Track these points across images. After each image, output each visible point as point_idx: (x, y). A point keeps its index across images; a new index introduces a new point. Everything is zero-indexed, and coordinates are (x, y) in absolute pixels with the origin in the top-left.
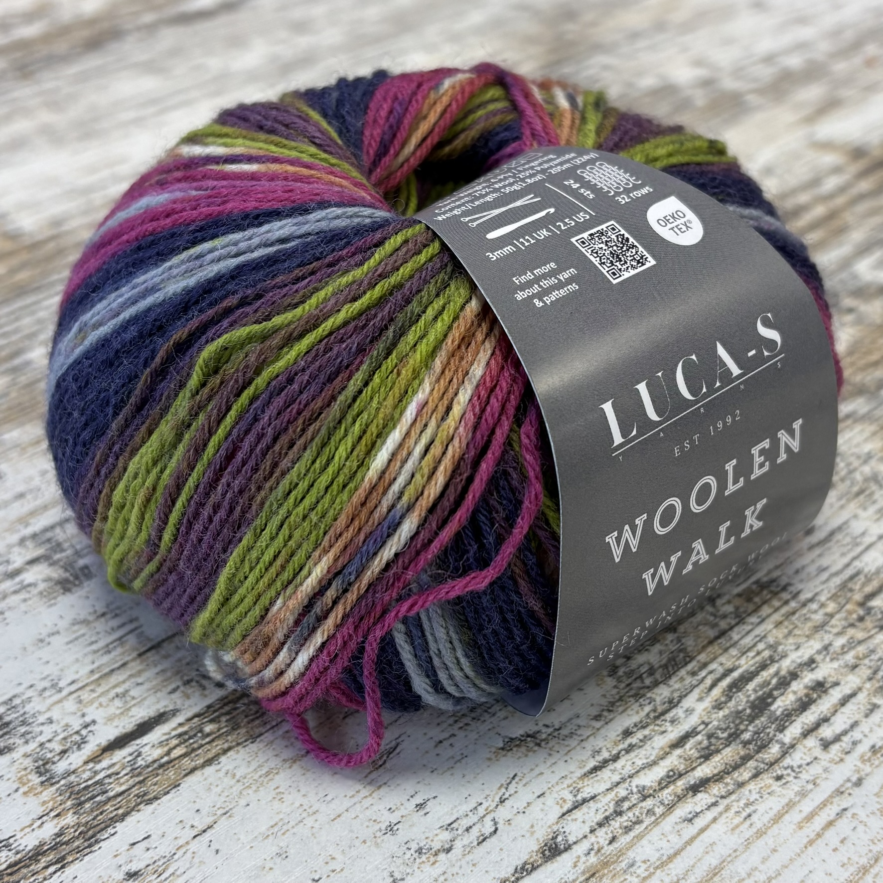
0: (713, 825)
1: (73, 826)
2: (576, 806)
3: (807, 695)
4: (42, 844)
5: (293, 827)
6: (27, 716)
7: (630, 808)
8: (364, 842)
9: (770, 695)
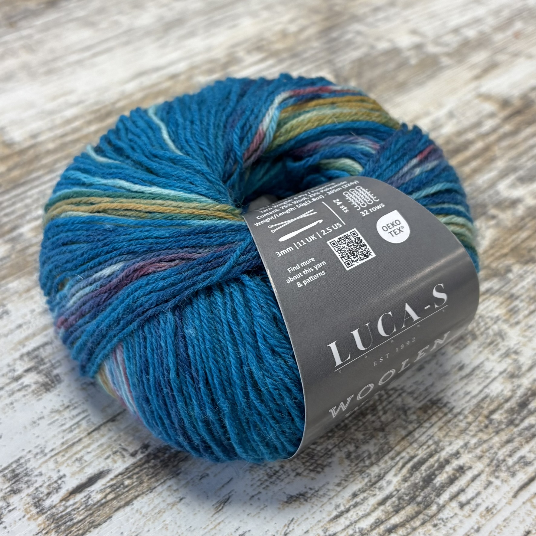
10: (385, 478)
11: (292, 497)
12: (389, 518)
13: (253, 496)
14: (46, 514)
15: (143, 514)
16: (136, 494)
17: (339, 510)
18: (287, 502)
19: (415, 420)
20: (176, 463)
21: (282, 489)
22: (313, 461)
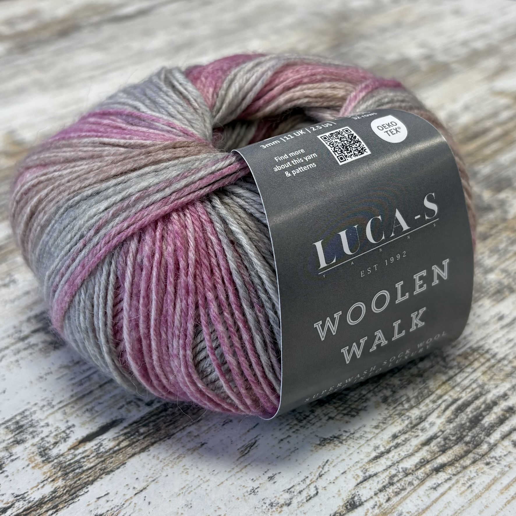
0: (449, 492)
1: (62, 487)
2: (365, 479)
3: (503, 415)
4: (44, 498)
5: (195, 489)
6: (33, 421)
7: (398, 481)
8: (238, 499)
9: (481, 415)
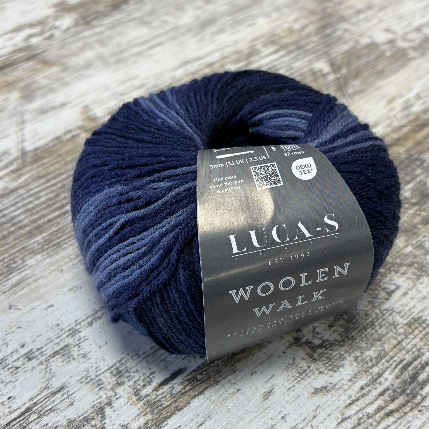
10: (383, 376)
11: (317, 389)
12: (388, 406)
13: (289, 389)
14: (143, 401)
15: (212, 401)
16: (206, 386)
17: (352, 399)
18: (314, 393)
19: (402, 333)
20: (232, 363)
21: (310, 383)
22: (331, 363)
